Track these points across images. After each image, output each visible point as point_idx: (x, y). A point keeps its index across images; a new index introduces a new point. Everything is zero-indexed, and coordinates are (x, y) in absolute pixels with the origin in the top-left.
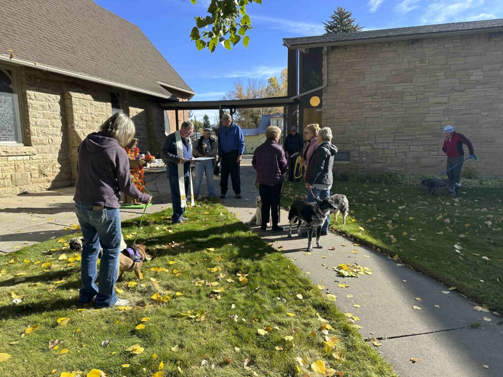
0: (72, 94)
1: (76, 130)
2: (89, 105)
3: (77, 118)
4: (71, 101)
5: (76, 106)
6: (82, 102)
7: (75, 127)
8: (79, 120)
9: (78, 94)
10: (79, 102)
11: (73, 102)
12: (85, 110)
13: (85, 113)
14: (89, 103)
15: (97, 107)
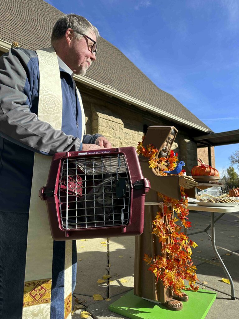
0: (99, 114)
4: (98, 122)
10: (106, 123)
11: (100, 122)
12: (112, 133)
13: (113, 136)
14: (118, 127)
15: (127, 134)
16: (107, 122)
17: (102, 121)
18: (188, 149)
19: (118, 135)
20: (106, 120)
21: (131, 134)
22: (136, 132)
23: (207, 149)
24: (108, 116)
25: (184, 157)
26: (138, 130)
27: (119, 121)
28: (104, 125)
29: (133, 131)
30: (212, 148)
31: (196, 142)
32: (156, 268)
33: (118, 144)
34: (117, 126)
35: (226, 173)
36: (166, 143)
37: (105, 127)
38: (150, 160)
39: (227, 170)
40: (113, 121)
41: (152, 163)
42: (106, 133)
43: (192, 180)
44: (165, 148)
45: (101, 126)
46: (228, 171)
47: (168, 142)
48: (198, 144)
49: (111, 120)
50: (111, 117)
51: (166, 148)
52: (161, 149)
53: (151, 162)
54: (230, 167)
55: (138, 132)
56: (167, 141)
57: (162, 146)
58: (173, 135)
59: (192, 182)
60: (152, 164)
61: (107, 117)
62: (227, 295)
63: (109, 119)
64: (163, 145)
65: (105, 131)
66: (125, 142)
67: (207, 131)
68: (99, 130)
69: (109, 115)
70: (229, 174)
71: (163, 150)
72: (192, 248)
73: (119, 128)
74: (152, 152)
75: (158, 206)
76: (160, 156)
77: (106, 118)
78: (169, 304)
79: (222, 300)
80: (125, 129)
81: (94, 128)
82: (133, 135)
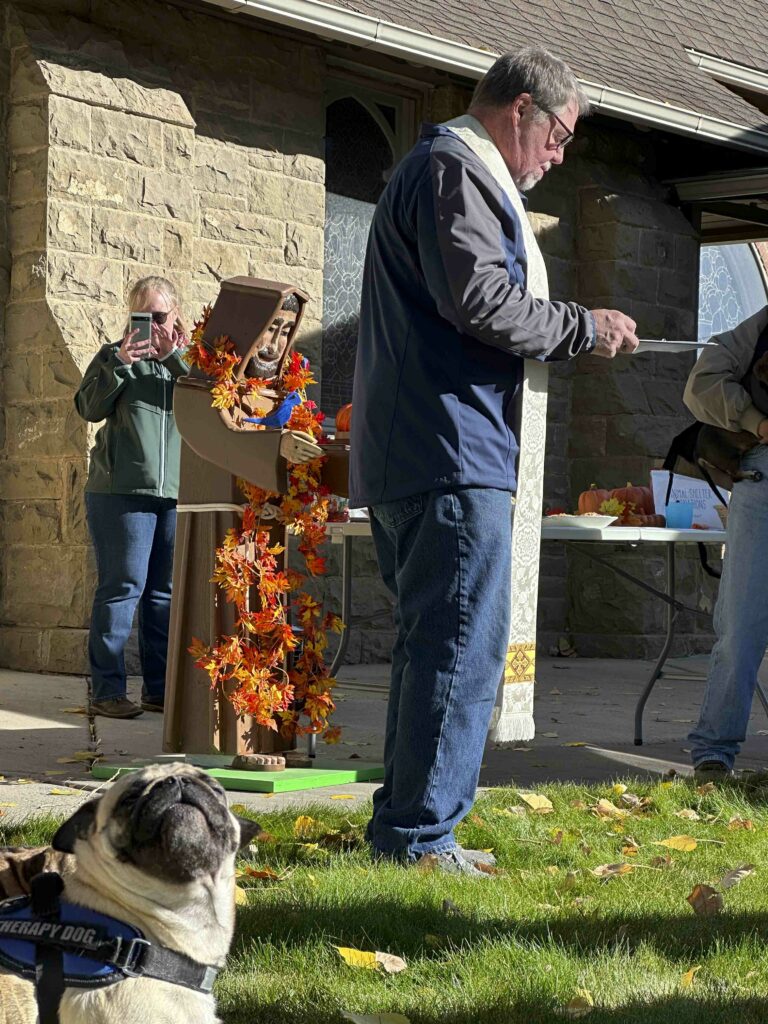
0: (55, 74)
1: (52, 301)
2: (160, 154)
3: (66, 226)
4: (44, 118)
5: (72, 152)
6: (111, 129)
7: (52, 282)
8: (82, 243)
9: (91, 77)
10: (91, 125)
11: (55, 122)
12: (127, 183)
13: (130, 199)
14: (163, 143)
15: (221, 177)
16: (99, 121)
17: (69, 111)
19: (157, 192)
20: (90, 108)
21: (243, 174)
22: (279, 159)
26: (284, 140)
27: (169, 103)
28: (81, 136)
29: (259, 155)
32: (213, 661)
33: (161, 246)
34: (155, 140)
36: (268, 335)
37: (86, 149)
40: (128, 112)
41: (221, 394)
42: (89, 183)
43: (311, 442)
44: (266, 350)
45: (64, 144)
47: (277, 331)
49: (122, 104)
51: (270, 351)
52: (254, 353)
55: (289, 158)
56: (271, 329)
57: (256, 344)
58: (294, 311)
60: (221, 397)
61: (99, 86)
63: (107, 100)
64: (259, 340)
65: (82, 173)
66: (204, 221)
68: (50, 168)
69: (112, 72)
71: (261, 356)
73: (168, 150)
74: (225, 363)
76: (251, 372)
77: (88, 94)
80: (208, 143)
81: (21, 151)
82: (259, 182)
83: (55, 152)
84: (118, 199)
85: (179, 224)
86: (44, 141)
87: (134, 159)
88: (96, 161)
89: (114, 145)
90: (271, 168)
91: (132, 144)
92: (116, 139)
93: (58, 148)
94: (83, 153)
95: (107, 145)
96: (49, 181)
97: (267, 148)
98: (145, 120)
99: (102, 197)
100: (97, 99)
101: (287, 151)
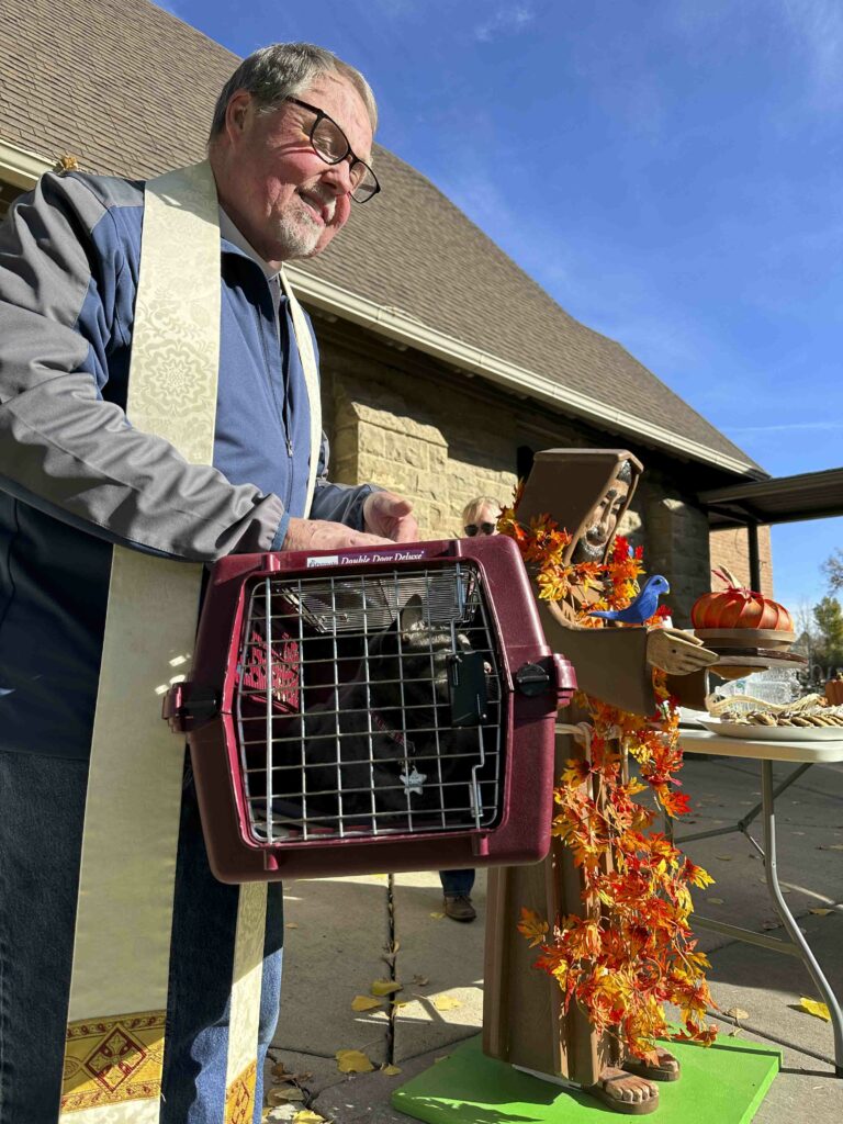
0: (362, 410)
2: (427, 461)
4: (355, 436)
5: (373, 457)
6: (398, 444)
9: (384, 414)
10: (385, 442)
11: (363, 438)
12: (407, 478)
13: (410, 488)
14: (428, 455)
15: (460, 481)
16: (390, 439)
17: (372, 433)
18: (675, 535)
19: (426, 484)
20: (383, 432)
21: (474, 480)
22: (492, 473)
23: (743, 533)
24: (390, 415)
25: (664, 561)
26: (497, 465)
27: (432, 432)
28: (378, 447)
29: (481, 471)
30: (763, 531)
31: (704, 509)
32: (562, 961)
33: (428, 516)
34: (424, 452)
35: (813, 620)
36: (599, 511)
37: (382, 455)
38: (540, 573)
39: (815, 609)
40: (408, 435)
41: (550, 581)
42: (384, 476)
43: (696, 643)
44: (596, 530)
45: (368, 452)
46: (819, 612)
47: (608, 506)
48: (713, 516)
49: (404, 430)
50: (402, 418)
51: (601, 531)
52: (582, 533)
53: (546, 579)
54: (826, 601)
55: (498, 474)
56: (603, 504)
57: (585, 522)
58: (627, 482)
59: (693, 653)
60: (550, 586)
61: (390, 419)
62: (820, 1058)
63: (395, 428)
64: (589, 517)
65: (379, 470)
66: (452, 507)
67: (745, 470)
68: (359, 466)
69: (397, 413)
70: (822, 623)
71: (590, 536)
72: (693, 890)
73: (432, 459)
74: (550, 543)
75: (570, 736)
76: (578, 555)
77: (383, 424)
78: (609, 1089)
79: (802, 1078)
80: (452, 462)
81: (342, 458)
82: (482, 485)
83: (363, 456)
84: (402, 487)
85: (439, 504)
86: (355, 449)
87: (411, 463)
88: (388, 464)
89: (399, 454)
90: (488, 478)
91: (410, 454)
92: (401, 451)
93: (365, 454)
94: (380, 458)
95: (395, 454)
96: (359, 474)
97: (485, 467)
98: (418, 441)
99: (393, 485)
100: (389, 425)
101: (497, 469)
